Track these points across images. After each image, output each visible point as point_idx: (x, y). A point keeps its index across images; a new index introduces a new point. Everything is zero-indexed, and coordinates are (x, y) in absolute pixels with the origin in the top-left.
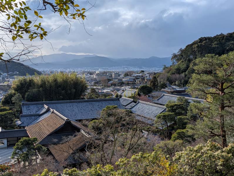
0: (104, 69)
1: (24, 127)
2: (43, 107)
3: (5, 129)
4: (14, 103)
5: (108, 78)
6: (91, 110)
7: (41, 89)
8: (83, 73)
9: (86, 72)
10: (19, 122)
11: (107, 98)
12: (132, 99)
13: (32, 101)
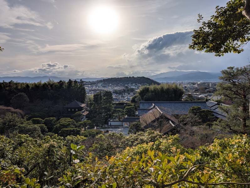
0: (204, 81)
1: (139, 116)
2: (152, 105)
3: (129, 116)
4: (136, 102)
5: (206, 87)
6: (184, 108)
7: (153, 93)
8: (189, 83)
9: (190, 83)
10: (137, 113)
11: (200, 101)
12: (217, 103)
13: (147, 100)
